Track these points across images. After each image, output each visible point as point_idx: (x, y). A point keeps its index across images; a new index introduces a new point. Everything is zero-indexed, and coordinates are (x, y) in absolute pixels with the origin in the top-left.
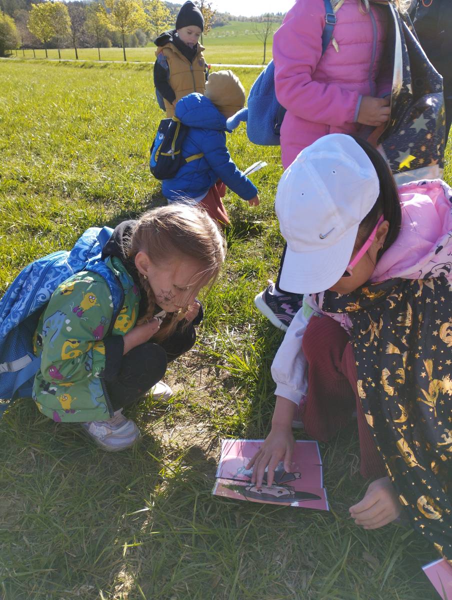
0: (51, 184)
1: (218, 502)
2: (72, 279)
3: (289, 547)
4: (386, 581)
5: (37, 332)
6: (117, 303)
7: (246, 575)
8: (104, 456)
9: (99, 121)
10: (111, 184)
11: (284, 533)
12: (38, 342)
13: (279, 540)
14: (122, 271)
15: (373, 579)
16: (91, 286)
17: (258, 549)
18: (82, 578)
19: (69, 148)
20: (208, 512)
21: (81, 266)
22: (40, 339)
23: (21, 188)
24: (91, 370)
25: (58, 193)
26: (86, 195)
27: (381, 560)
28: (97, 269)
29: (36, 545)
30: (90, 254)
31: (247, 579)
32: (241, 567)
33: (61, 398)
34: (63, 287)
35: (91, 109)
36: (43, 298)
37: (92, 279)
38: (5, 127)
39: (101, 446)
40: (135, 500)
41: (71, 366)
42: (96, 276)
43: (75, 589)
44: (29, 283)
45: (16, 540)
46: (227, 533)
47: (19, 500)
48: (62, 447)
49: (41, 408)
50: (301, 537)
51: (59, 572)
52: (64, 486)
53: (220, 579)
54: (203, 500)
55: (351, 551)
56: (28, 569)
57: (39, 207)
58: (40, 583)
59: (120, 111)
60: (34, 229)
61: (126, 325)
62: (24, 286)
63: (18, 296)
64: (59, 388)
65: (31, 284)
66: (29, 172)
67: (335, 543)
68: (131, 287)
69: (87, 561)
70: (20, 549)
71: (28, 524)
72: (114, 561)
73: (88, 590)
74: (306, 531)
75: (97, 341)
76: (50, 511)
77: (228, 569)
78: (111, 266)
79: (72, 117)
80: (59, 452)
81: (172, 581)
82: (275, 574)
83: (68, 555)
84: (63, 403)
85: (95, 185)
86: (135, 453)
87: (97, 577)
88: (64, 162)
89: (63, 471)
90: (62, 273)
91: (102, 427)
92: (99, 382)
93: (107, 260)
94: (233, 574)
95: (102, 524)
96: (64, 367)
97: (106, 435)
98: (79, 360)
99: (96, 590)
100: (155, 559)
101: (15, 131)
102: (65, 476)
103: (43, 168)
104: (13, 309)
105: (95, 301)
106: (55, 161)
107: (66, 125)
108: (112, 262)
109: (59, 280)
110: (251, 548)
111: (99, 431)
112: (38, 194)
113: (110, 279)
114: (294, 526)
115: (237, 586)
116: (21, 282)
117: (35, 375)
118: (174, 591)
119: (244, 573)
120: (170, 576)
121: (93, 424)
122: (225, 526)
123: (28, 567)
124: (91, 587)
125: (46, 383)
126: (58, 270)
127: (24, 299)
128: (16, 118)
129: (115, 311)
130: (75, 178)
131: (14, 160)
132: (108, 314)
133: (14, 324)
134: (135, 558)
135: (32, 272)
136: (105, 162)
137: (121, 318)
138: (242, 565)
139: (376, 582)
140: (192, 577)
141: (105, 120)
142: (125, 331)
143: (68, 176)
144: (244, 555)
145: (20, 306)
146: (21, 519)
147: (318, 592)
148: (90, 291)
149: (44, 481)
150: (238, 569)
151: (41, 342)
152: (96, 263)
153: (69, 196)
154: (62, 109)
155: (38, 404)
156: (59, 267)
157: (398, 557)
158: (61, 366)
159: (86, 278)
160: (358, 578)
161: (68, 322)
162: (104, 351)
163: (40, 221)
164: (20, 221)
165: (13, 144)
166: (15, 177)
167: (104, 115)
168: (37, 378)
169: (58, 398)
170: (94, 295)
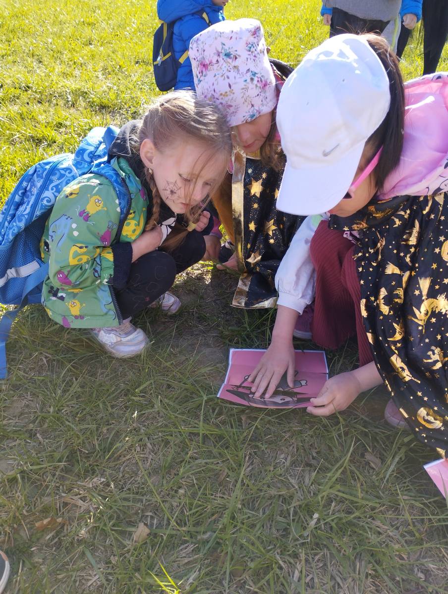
0: (55, 92)
1: (225, 405)
2: (76, 182)
3: (293, 447)
4: (388, 479)
5: (43, 238)
6: (124, 207)
7: (251, 471)
8: (113, 362)
9: (104, 25)
10: (117, 93)
11: (288, 435)
12: (45, 247)
13: (283, 440)
14: (129, 173)
15: (374, 477)
16: (97, 188)
17: (263, 448)
18: (94, 472)
19: (72, 54)
20: (215, 414)
21: (87, 168)
22: (47, 244)
23: (24, 97)
24: (100, 276)
25: (61, 103)
26: (91, 104)
27: (383, 460)
28: (103, 172)
29: (50, 442)
30: (96, 156)
31: (252, 474)
32: (247, 464)
33: (70, 304)
34: (67, 190)
35: (94, 12)
36: (48, 201)
37: (98, 182)
38: (5, 32)
39: (111, 353)
40: (144, 402)
41: (79, 272)
42: (103, 179)
43: (87, 481)
44: (33, 185)
45: (30, 437)
46: (234, 434)
47: (32, 401)
48: (73, 352)
49: (51, 314)
50: (306, 438)
51: (72, 466)
52: (75, 388)
53: (226, 474)
54: (210, 403)
55: (354, 452)
56: (41, 463)
57: (43, 117)
58: (54, 475)
59: (126, 14)
60: (38, 140)
61: (134, 231)
62: (28, 189)
63: (22, 199)
64: (68, 294)
65: (35, 187)
66: (32, 80)
67: (338, 444)
68: (139, 191)
69: (98, 456)
70: (34, 446)
71: (41, 422)
72: (125, 457)
73: (100, 482)
74: (311, 433)
75: (104, 247)
76: (63, 411)
77: (234, 466)
78: (117, 168)
79: (75, 21)
80: (70, 357)
81: (180, 474)
82: (280, 470)
83: (81, 451)
84: (72, 309)
85: (100, 94)
86: (144, 359)
87: (108, 471)
88: (68, 69)
89: (74, 375)
90: (66, 176)
91: (111, 335)
92: (107, 289)
93: (114, 162)
94: (238, 469)
95: (113, 423)
96: (73, 273)
97: (116, 342)
98: (87, 266)
99: (108, 482)
100: (164, 455)
101: (15, 37)
102: (76, 379)
103: (46, 76)
104: (18, 213)
105: (101, 205)
106: (58, 68)
107: (68, 30)
108: (119, 163)
109: (64, 183)
110: (257, 447)
111: (108, 338)
112: (41, 103)
113: (116, 181)
114: (299, 428)
115: (242, 481)
116: (25, 184)
117: (43, 282)
118: (182, 484)
119: (249, 469)
120: (178, 471)
121: (102, 332)
122: (232, 427)
123: (42, 461)
124: (103, 480)
125: (55, 289)
126: (63, 172)
127: (29, 202)
128: (16, 22)
129: (122, 216)
130: (78, 86)
131: (15, 68)
132: (115, 219)
133: (19, 228)
134: (145, 454)
135: (36, 174)
136: (110, 69)
137: (129, 224)
138: (248, 462)
139: (377, 480)
140: (199, 472)
141: (110, 24)
142: (133, 238)
143: (72, 84)
144: (250, 453)
145: (25, 210)
146: (35, 417)
147: (320, 487)
148: (96, 194)
149: (56, 384)
150: (244, 466)
151: (48, 248)
152: (102, 165)
153: (74, 106)
154: (64, 13)
155: (48, 310)
156: (63, 169)
157: (400, 457)
158: (69, 272)
159: (91, 181)
160: (360, 477)
161: (74, 226)
162: (113, 257)
163: (44, 131)
164: (24, 132)
165: (14, 51)
166: (17, 86)
167: (109, 19)
168: (45, 284)
169: (67, 304)
170: (100, 199)
